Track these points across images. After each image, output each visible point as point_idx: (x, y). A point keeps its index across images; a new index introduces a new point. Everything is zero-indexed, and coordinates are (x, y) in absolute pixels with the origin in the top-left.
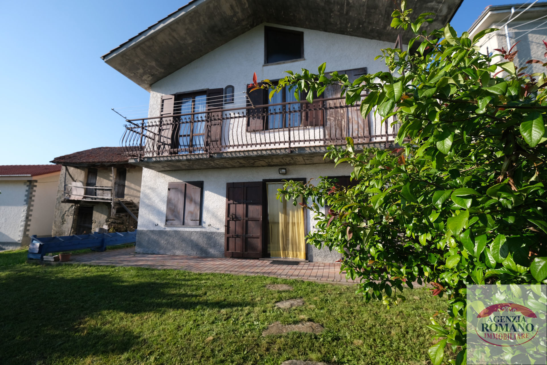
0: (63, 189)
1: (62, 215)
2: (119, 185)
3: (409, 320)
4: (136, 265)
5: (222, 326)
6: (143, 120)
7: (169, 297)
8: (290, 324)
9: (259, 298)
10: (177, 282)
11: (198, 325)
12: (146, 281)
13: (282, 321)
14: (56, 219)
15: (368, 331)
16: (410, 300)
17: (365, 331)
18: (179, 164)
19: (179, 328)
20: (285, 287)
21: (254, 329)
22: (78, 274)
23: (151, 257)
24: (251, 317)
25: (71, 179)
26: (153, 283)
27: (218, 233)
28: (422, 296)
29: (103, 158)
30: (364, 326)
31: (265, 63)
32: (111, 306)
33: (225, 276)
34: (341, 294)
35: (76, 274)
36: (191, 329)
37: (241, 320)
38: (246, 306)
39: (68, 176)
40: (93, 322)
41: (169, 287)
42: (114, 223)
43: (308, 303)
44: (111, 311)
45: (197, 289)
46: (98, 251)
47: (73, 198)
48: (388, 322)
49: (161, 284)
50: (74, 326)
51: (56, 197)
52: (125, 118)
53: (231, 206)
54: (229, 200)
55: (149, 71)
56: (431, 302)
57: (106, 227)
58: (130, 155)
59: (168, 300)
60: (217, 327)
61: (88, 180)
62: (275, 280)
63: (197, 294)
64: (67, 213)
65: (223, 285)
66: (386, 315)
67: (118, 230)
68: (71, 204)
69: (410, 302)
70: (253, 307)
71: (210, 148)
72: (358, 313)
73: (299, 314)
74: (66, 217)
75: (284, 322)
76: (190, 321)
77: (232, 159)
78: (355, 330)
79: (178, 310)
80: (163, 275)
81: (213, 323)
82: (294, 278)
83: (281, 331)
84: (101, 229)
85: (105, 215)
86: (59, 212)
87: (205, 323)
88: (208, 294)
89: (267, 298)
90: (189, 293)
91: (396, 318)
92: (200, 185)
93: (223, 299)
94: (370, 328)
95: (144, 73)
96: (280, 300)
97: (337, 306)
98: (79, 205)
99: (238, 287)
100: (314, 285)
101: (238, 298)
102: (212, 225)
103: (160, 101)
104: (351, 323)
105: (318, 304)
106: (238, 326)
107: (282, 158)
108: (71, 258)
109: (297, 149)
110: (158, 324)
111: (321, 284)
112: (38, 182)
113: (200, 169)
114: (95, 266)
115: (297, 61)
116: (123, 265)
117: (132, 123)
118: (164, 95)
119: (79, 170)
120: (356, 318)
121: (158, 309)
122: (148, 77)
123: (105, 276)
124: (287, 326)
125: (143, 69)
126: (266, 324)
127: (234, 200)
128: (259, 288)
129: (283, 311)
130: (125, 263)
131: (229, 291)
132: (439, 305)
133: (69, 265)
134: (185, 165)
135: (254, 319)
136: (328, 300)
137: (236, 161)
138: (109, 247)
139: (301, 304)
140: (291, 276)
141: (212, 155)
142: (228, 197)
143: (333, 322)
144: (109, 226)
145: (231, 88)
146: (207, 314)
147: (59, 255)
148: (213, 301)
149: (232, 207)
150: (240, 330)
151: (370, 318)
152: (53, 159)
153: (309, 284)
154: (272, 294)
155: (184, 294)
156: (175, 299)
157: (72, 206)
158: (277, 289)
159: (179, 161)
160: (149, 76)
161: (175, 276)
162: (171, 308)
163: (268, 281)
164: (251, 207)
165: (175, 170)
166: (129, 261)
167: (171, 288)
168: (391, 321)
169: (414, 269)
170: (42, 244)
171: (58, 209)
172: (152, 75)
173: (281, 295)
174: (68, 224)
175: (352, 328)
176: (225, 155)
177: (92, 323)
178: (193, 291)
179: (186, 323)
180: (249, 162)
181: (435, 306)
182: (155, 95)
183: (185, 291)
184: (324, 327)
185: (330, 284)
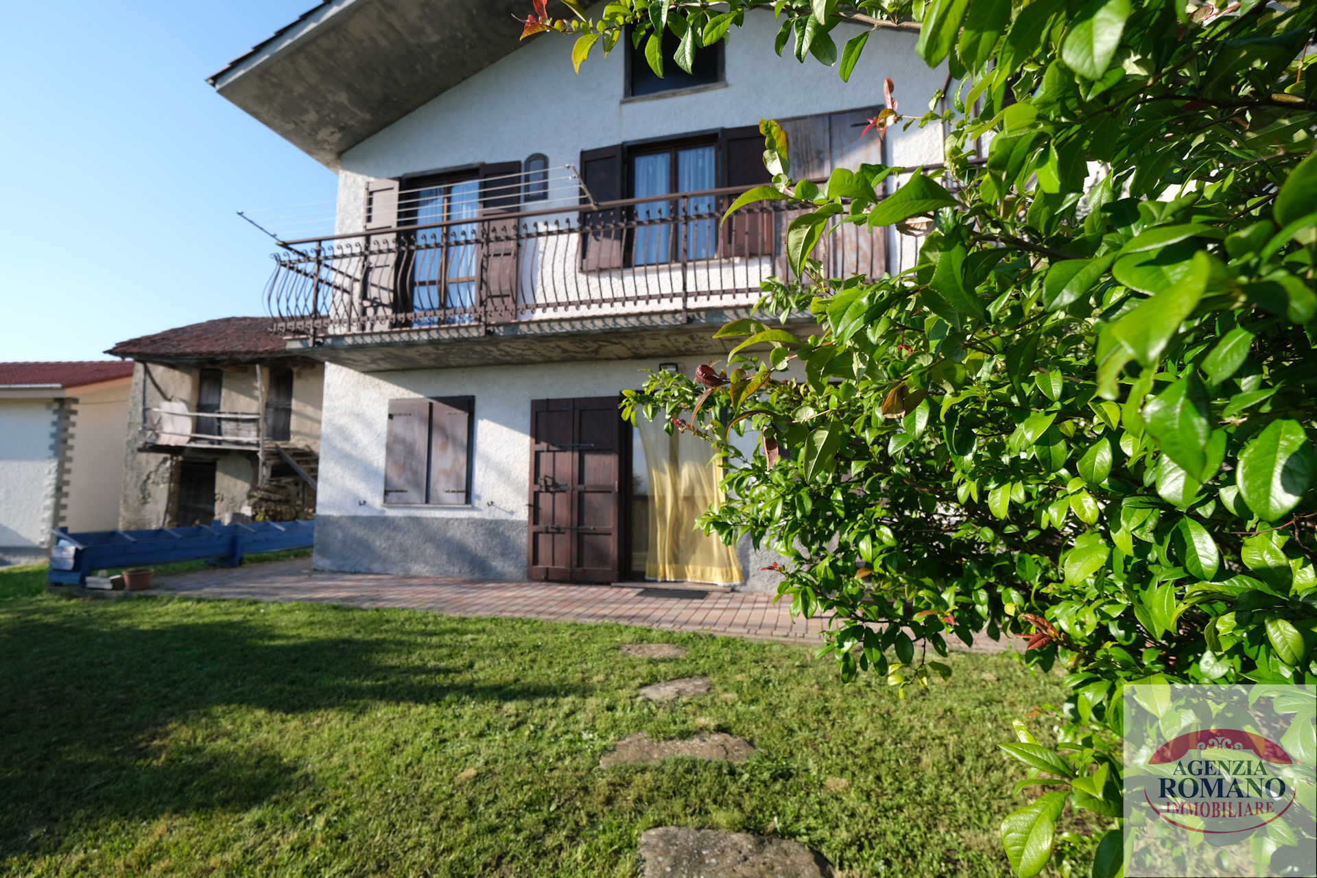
0: (140, 420)
1: (140, 483)
2: (276, 409)
3: (968, 730)
4: (310, 600)
5: (502, 744)
6: (320, 241)
7: (379, 675)
8: (671, 739)
9: (601, 677)
10: (405, 638)
11: (443, 741)
12: (330, 634)
13: (651, 731)
14: (128, 492)
15: (864, 756)
16: (973, 683)
17: (856, 757)
18: (411, 353)
19: (395, 747)
20: (668, 651)
21: (579, 751)
22: (167, 619)
23: (349, 581)
24: (577, 722)
25: (158, 394)
26: (344, 641)
27: (513, 522)
28: (1002, 673)
29: (236, 343)
30: (855, 743)
31: (626, 95)
32: (237, 694)
33: (523, 624)
34: (803, 667)
35: (161, 620)
36: (425, 749)
37: (551, 728)
38: (566, 695)
39: (150, 387)
40: (185, 733)
41: (384, 651)
42: (267, 500)
43: (719, 689)
44: (232, 706)
45: (450, 656)
46: (223, 567)
47: (164, 440)
48: (914, 736)
49: (365, 642)
50: (137, 743)
51: (126, 439)
52: (274, 236)
53: (543, 456)
54: (537, 442)
55: (333, 116)
56: (1025, 687)
57: (247, 511)
58: (288, 331)
59: (378, 680)
60: (488, 746)
61: (200, 398)
62: (644, 633)
63: (451, 666)
64: (152, 476)
65: (516, 645)
66: (912, 717)
67: (276, 517)
68: (162, 456)
69: (974, 688)
70: (584, 697)
71: (486, 312)
72: (843, 712)
73: (695, 714)
74: (151, 487)
75: (656, 734)
76: (424, 730)
77: (543, 338)
78: (831, 753)
79: (398, 705)
80: (374, 622)
81: (481, 735)
82: (690, 629)
83: (646, 756)
84: (237, 516)
85: (246, 481)
86: (135, 474)
87: (462, 735)
88: (476, 667)
89: (621, 676)
90: (432, 664)
91: (935, 726)
92: (467, 405)
93: (511, 677)
94: (870, 750)
95: (322, 123)
96: (653, 680)
97: (792, 697)
98: (180, 458)
99: (552, 651)
100: (738, 645)
101: (549, 676)
102: (497, 503)
103: (363, 195)
104: (824, 737)
105: (745, 689)
106: (542, 744)
107: (667, 336)
108: (153, 581)
109: (702, 314)
110: (346, 737)
111: (756, 643)
112: (81, 401)
113: (466, 366)
114: (210, 601)
115: (707, 89)
116: (277, 598)
117: (291, 249)
118: (372, 179)
119: (177, 373)
120: (837, 726)
121: (350, 701)
122: (332, 133)
123: (231, 625)
124: (663, 744)
125: (318, 112)
126: (612, 737)
127: (550, 441)
128: (603, 652)
129: (658, 708)
130: (285, 594)
131: (528, 658)
132: (1043, 693)
133: (147, 598)
134: (427, 354)
135: (582, 726)
136: (769, 681)
137: (552, 345)
138: (251, 556)
139: (703, 690)
140: (686, 623)
141: (491, 329)
142: (536, 435)
143: (778, 735)
144: (254, 507)
145: (541, 160)
146: (469, 713)
147: (125, 575)
148: (488, 683)
149: (545, 459)
150: (545, 753)
151: (871, 725)
152: (111, 346)
153: (727, 643)
154: (634, 668)
155: (418, 667)
156: (394, 679)
157: (165, 460)
158: (648, 654)
159: (410, 344)
160: (332, 130)
161: (403, 624)
162: (381, 699)
163: (627, 637)
164: (591, 460)
165: (404, 370)
166: (295, 589)
167: (389, 651)
168: (923, 732)
169: (978, 597)
170: (80, 548)
171: (132, 469)
172: (341, 129)
173: (655, 669)
174: (156, 502)
175: (823, 748)
176: (524, 328)
177: (183, 736)
178: (440, 659)
179: (416, 735)
180: (586, 348)
181: (1033, 697)
182: (350, 181)
183: (422, 660)
184: (754, 747)
185: (777, 642)
